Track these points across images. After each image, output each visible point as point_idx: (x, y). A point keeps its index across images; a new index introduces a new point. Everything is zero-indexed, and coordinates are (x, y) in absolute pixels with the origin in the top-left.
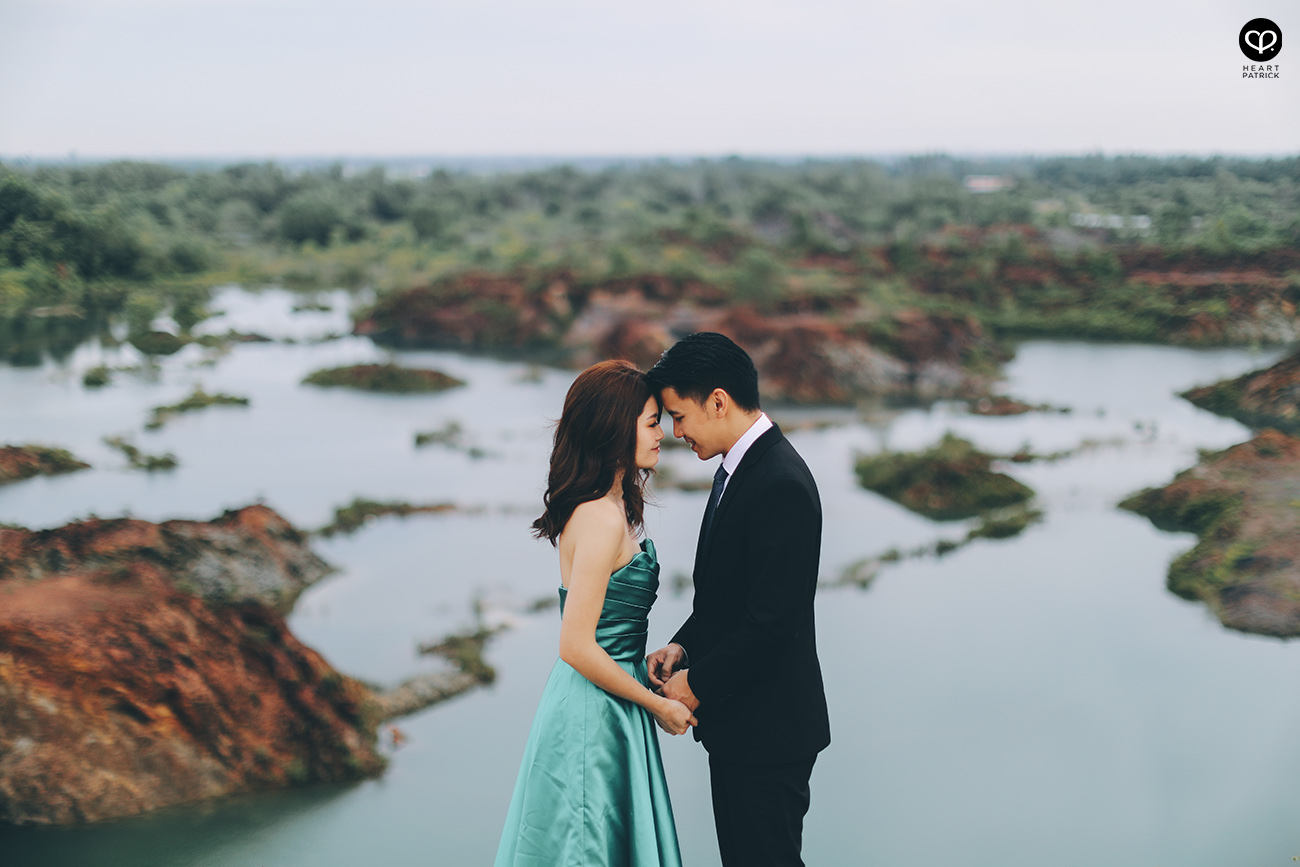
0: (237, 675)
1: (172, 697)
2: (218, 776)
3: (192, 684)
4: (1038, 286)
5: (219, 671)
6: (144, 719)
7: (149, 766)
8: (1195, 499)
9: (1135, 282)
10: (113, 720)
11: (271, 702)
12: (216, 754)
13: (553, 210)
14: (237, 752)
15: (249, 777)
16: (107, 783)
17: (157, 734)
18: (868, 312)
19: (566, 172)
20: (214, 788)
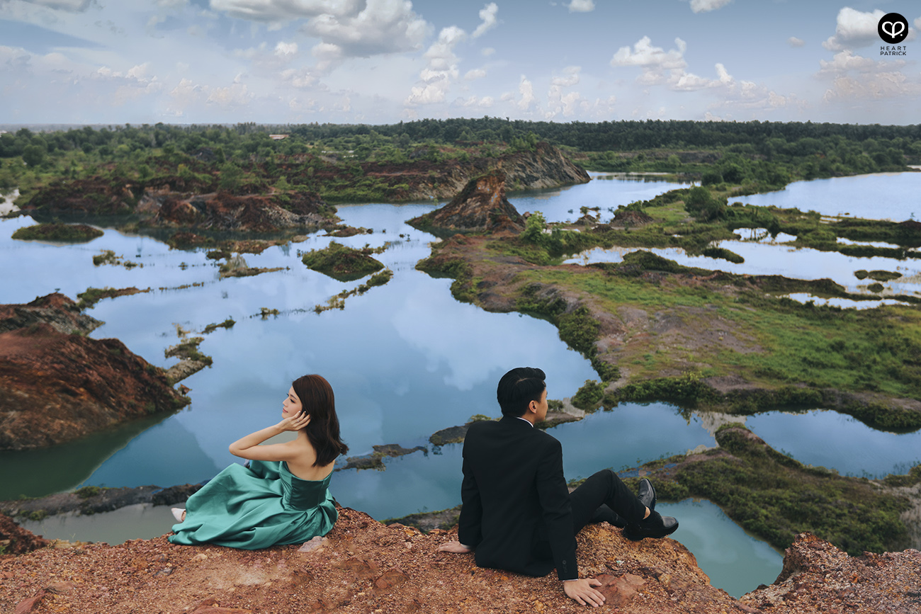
0: (110, 371)
1: (86, 383)
2: (112, 415)
3: (94, 377)
4: (331, 179)
5: (102, 369)
6: (74, 394)
7: (81, 415)
8: (446, 263)
9: (370, 176)
10: (59, 397)
11: (129, 380)
12: (110, 406)
13: (87, 150)
14: (119, 404)
15: (127, 414)
16: (62, 424)
17: (82, 400)
18: (274, 192)
19: (88, 130)
20: (113, 421)
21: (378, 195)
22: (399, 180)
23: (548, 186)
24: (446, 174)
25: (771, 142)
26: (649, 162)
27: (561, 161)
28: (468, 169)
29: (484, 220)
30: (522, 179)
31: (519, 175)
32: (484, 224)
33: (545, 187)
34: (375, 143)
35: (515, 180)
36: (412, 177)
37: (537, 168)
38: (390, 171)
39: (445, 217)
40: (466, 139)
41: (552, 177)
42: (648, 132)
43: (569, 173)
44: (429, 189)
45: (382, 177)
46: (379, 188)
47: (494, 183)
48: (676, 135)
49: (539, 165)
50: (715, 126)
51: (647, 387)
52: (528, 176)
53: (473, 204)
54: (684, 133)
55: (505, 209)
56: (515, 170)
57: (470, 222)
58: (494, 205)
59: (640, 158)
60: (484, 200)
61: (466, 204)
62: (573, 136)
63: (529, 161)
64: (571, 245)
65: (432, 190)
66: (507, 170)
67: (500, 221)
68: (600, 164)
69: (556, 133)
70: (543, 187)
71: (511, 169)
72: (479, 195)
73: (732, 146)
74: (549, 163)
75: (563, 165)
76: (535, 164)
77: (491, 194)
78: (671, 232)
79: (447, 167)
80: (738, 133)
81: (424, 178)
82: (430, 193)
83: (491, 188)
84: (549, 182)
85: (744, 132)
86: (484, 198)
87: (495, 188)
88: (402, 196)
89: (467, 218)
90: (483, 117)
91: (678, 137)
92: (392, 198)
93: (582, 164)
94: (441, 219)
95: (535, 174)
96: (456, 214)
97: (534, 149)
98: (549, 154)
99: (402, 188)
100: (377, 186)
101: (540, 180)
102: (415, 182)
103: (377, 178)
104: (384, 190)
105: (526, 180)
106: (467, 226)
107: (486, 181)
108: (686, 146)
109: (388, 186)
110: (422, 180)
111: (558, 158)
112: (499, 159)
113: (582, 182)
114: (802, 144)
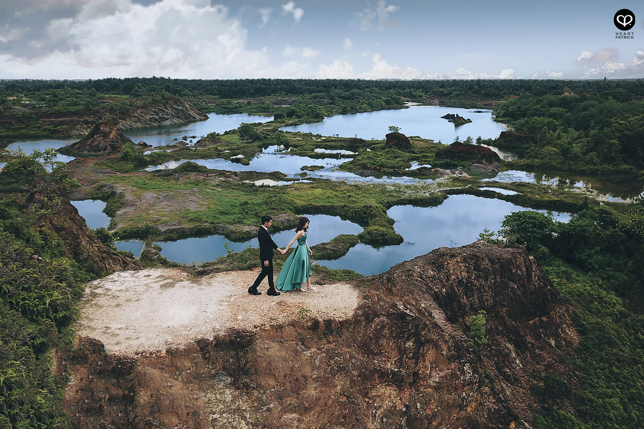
21: (46, 133)
22: (62, 123)
23: (175, 123)
24: (97, 118)
25: (334, 92)
26: (254, 106)
27: (186, 108)
28: (115, 114)
29: (106, 147)
30: (156, 119)
31: (153, 117)
32: (106, 150)
33: (173, 123)
34: (69, 95)
35: (150, 120)
36: (71, 121)
37: (168, 113)
38: (56, 117)
39: (81, 147)
40: (138, 92)
41: (178, 117)
42: (263, 86)
43: (192, 115)
44: (84, 128)
45: (49, 121)
46: (46, 129)
47: (111, 126)
48: (280, 88)
49: (170, 111)
50: (304, 82)
51: (125, 232)
52: (160, 118)
53: (98, 138)
54: (285, 87)
55: (121, 140)
56: (150, 115)
57: (97, 149)
58: (113, 138)
59: (249, 103)
60: (105, 136)
61: (94, 139)
62: (214, 89)
63: (161, 108)
64: (153, 160)
65: (86, 129)
66: (145, 114)
67: (116, 148)
68: (222, 107)
69: (203, 87)
70: (171, 124)
71: (147, 114)
72: (101, 133)
73: (314, 94)
74: (177, 109)
75: (188, 110)
76: (166, 110)
77: (111, 132)
78: (223, 150)
79: (98, 114)
80: (318, 87)
81: (80, 121)
82: (84, 131)
83: (110, 128)
84: (176, 121)
85: (321, 86)
86: (106, 135)
87: (113, 128)
88: (63, 134)
89: (95, 147)
90: (152, 77)
91: (282, 89)
92: (56, 135)
93: (210, 108)
94: (78, 148)
95: (166, 117)
96: (88, 145)
97: (165, 101)
98: (176, 104)
99: (63, 128)
100: (44, 127)
101: (169, 120)
102: (74, 124)
103: (46, 122)
104: (50, 130)
105: (159, 120)
106: (95, 152)
107: (105, 124)
108: (286, 94)
109: (53, 127)
110: (78, 123)
111: (184, 106)
112: (138, 108)
113: (201, 120)
114: (351, 93)
